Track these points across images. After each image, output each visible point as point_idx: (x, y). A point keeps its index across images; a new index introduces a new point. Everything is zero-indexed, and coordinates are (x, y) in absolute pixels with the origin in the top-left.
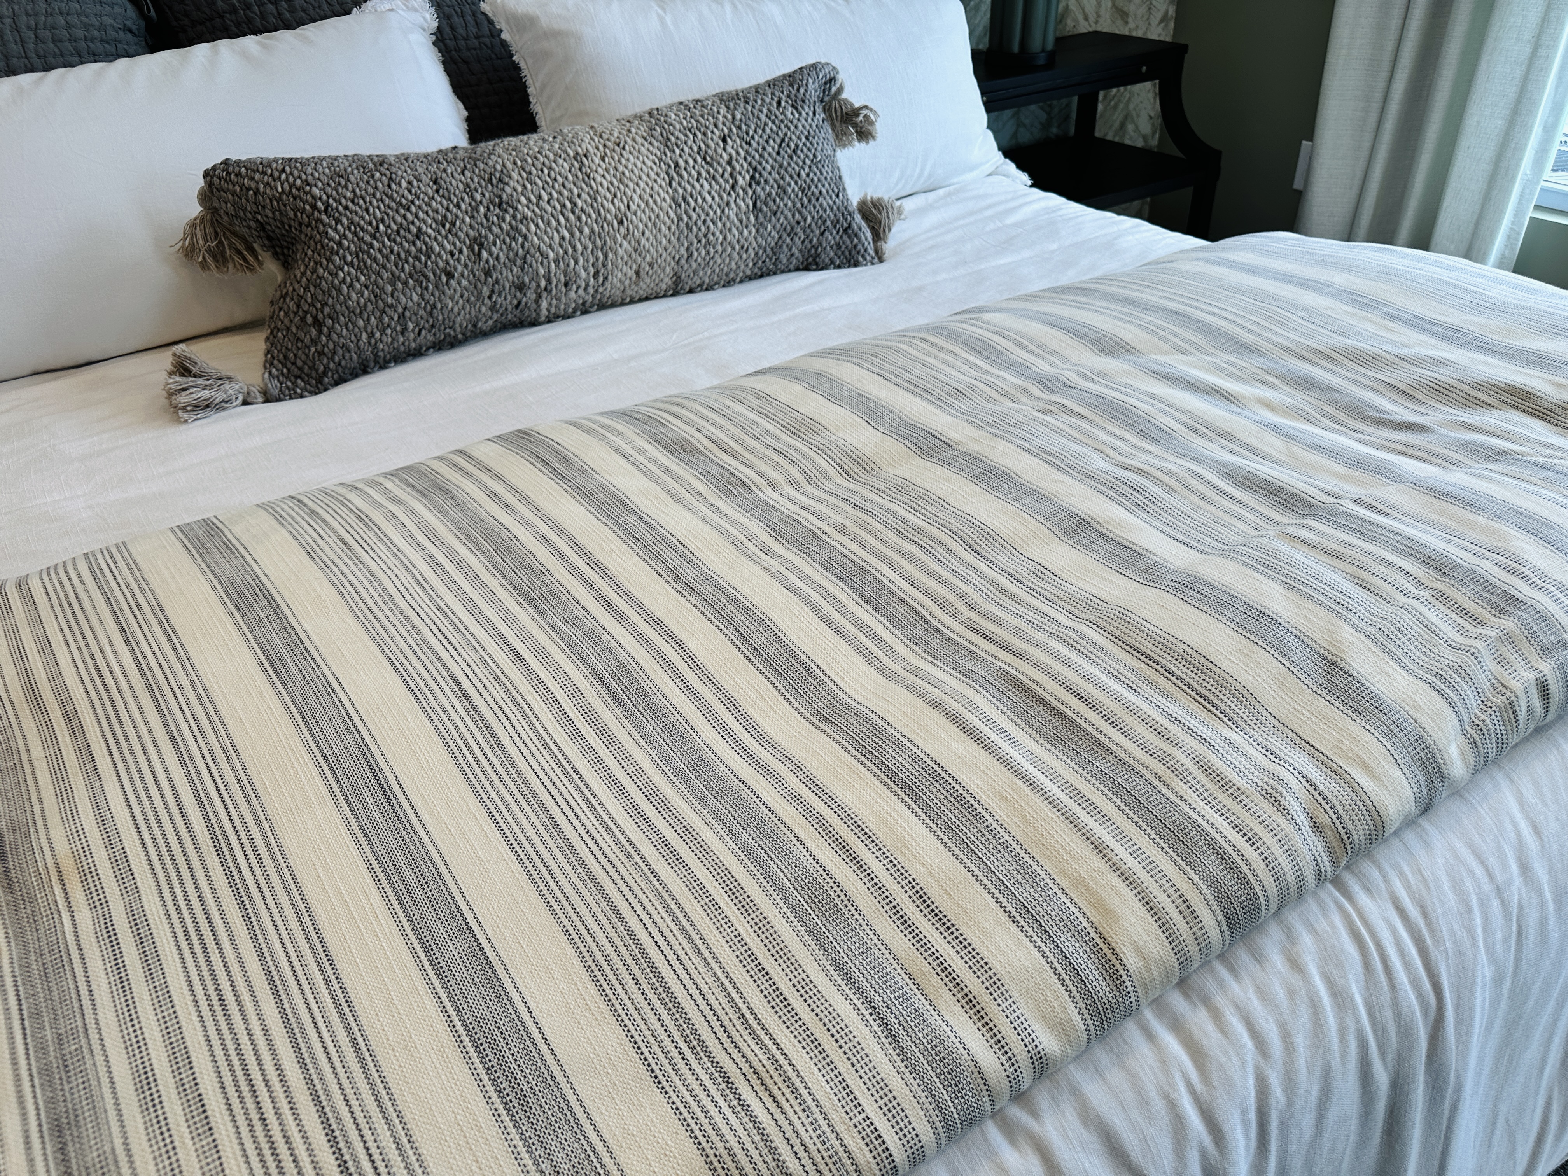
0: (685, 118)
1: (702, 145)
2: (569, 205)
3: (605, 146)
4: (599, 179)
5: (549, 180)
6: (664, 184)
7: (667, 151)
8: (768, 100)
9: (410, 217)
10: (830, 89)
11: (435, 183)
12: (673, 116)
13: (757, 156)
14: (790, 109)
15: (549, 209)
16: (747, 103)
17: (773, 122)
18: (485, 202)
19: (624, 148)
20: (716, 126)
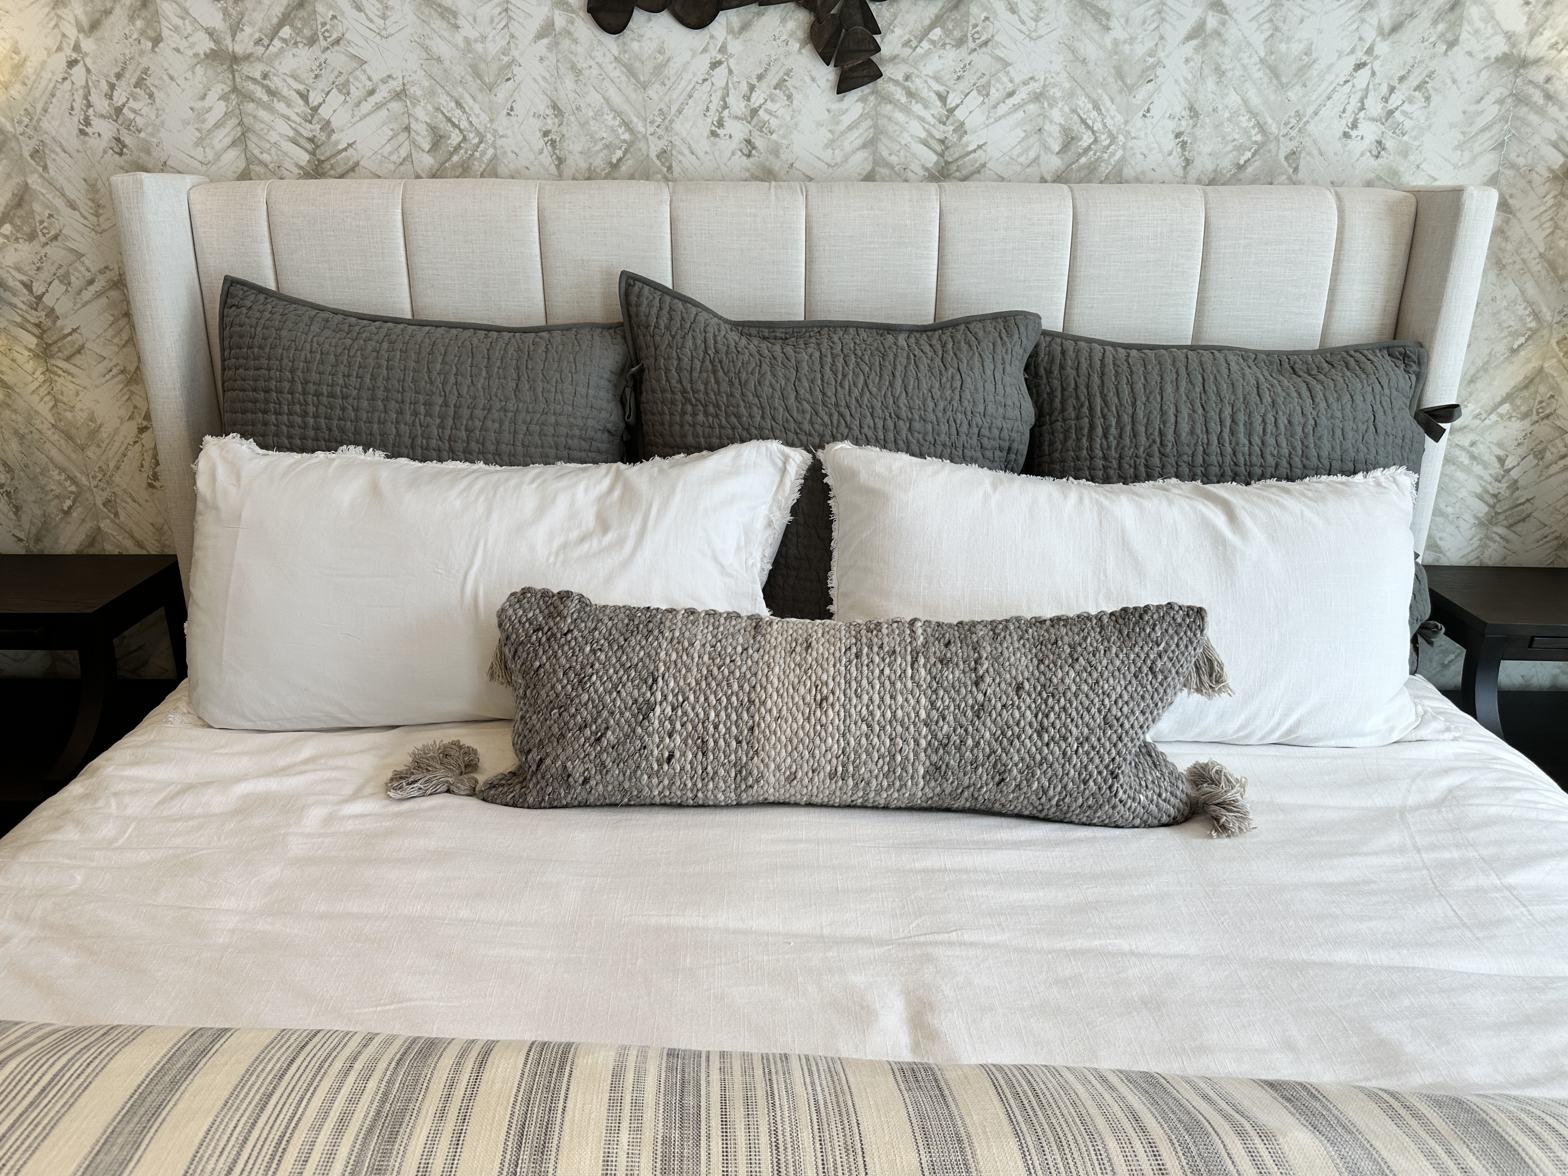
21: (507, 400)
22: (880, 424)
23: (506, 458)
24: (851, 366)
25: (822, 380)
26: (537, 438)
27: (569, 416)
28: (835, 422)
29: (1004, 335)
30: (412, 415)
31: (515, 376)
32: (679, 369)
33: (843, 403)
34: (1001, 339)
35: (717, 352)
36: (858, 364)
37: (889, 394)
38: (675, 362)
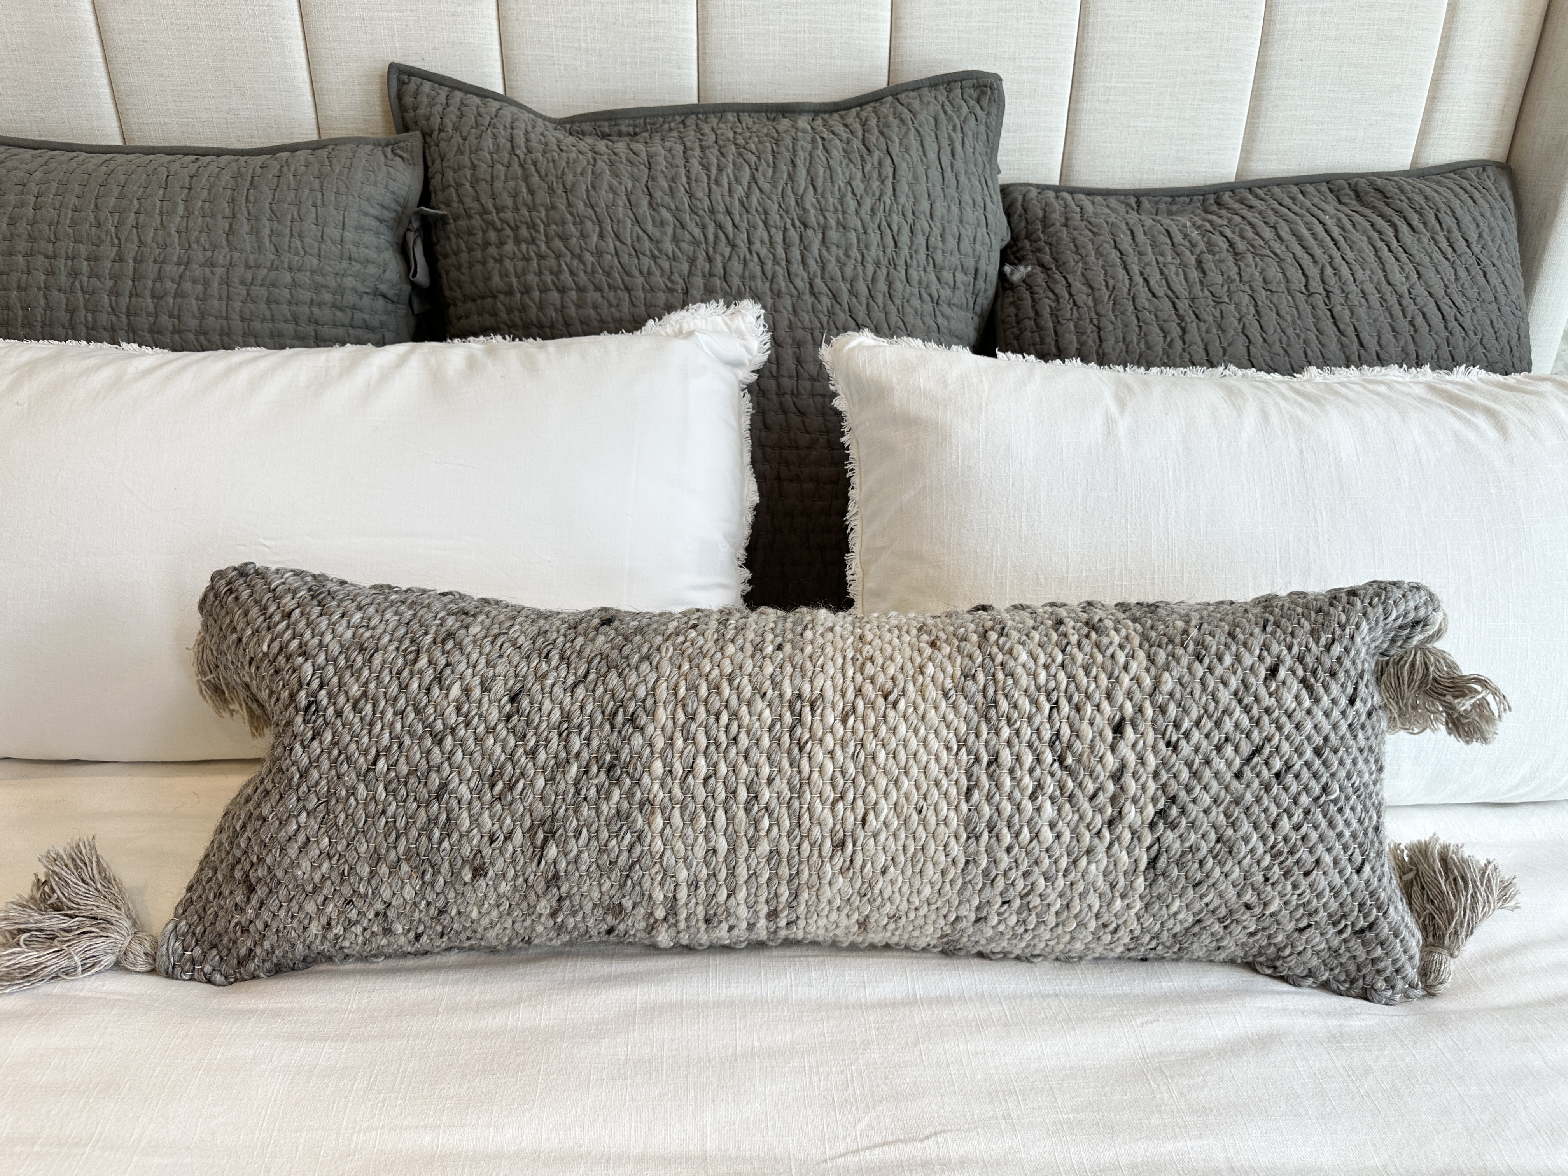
0: (1046, 667)
1: (1066, 731)
2: (743, 794)
3: (859, 691)
4: (820, 756)
5: (722, 738)
6: (953, 791)
7: (984, 728)
8: (1248, 660)
9: (437, 756)
10: (1409, 638)
11: (513, 700)
12: (1024, 657)
13: (1185, 774)
14: (1295, 686)
15: (701, 793)
16: (1199, 658)
17: (1247, 710)
18: (585, 755)
19: (895, 705)
20: (1109, 696)
21: (214, 247)
22: (779, 238)
23: (216, 339)
24: (731, 157)
25: (688, 177)
26: (263, 306)
27: (313, 272)
28: (711, 238)
29: (948, 108)
30: (69, 275)
31: (227, 212)
32: (475, 182)
33: (721, 208)
34: (945, 112)
35: (529, 151)
36: (741, 155)
37: (789, 191)
38: (468, 173)
